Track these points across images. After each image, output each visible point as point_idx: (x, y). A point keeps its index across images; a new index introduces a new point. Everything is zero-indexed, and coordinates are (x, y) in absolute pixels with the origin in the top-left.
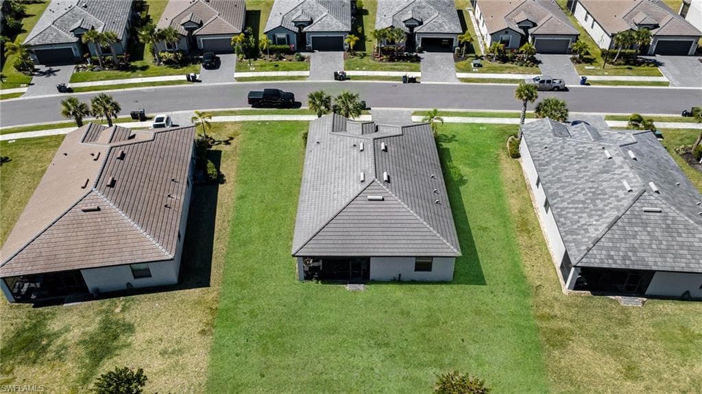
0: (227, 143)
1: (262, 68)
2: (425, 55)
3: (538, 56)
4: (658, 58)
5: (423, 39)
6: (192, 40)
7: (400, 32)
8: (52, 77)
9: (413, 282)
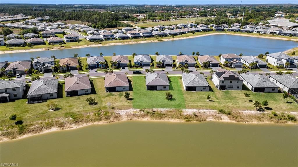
0: (131, 78)
1: (134, 69)
2: (166, 67)
3: (189, 67)
4: (212, 67)
5: (166, 64)
6: (119, 64)
7: (161, 62)
8: (92, 71)
9: (163, 90)
